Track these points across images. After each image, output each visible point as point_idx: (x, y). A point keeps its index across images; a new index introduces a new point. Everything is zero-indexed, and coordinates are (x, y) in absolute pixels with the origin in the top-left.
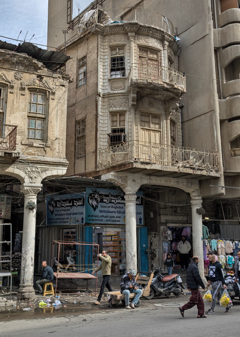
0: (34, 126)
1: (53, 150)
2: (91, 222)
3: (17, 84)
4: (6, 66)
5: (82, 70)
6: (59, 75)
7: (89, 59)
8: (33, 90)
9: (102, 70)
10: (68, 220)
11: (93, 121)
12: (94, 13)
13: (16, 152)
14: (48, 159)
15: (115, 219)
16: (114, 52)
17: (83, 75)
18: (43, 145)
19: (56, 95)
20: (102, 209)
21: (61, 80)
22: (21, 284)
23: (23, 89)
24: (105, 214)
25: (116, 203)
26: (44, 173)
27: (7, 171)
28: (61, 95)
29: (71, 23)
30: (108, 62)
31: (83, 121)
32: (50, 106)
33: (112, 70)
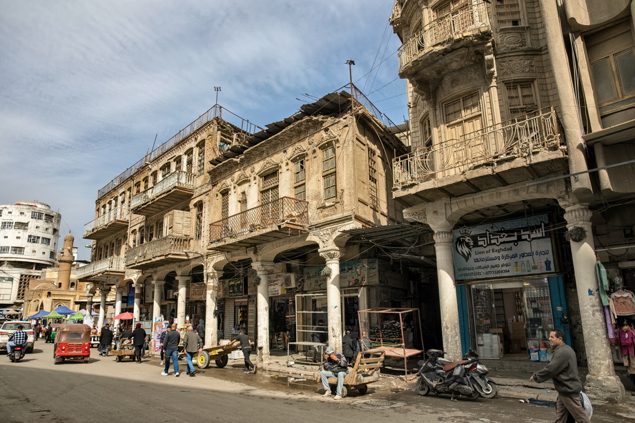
0: (329, 184)
1: (342, 205)
3: (310, 149)
4: (302, 136)
8: (323, 147)
14: (338, 216)
15: (500, 269)
18: (334, 202)
19: (341, 141)
20: (478, 256)
23: (315, 151)
24: (482, 264)
25: (498, 244)
28: (345, 139)
32: (337, 156)
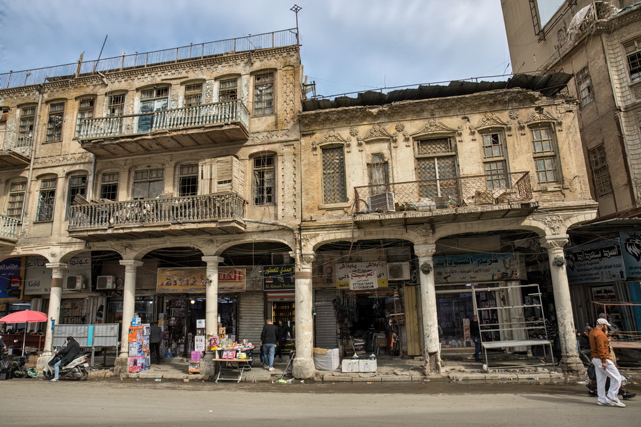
0: (543, 167)
1: (574, 192)
2: (635, 276)
3: (514, 125)
4: (499, 107)
5: (584, 86)
6: (561, 100)
7: (593, 69)
8: (534, 127)
9: (616, 77)
10: (598, 276)
11: (616, 145)
12: (590, 9)
13: (533, 200)
14: (569, 203)
16: (631, 49)
17: (587, 91)
18: (560, 187)
19: (563, 125)
21: (565, 105)
22: (564, 354)
23: (522, 128)
26: (568, 221)
27: (523, 224)
28: (569, 124)
29: (542, 33)
30: (624, 65)
31: (601, 148)
32: (559, 140)
33: (632, 73)
